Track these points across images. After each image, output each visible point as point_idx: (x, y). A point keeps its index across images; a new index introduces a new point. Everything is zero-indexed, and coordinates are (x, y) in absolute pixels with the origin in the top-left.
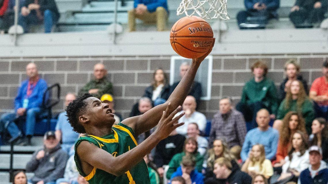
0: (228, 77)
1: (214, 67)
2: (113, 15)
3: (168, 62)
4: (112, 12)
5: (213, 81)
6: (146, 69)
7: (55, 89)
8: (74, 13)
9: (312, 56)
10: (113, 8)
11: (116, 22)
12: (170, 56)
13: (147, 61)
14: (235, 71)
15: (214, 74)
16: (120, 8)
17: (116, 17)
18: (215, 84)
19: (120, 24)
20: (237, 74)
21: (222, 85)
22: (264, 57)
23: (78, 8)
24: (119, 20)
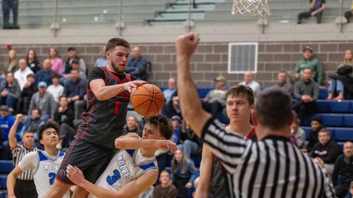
0: (269, 57)
1: (259, 51)
2: (187, 14)
3: (227, 47)
4: (187, 12)
5: (259, 60)
6: (211, 51)
7: (148, 65)
8: (160, 13)
9: (329, 43)
10: (188, 10)
11: (190, 19)
12: (228, 43)
13: (211, 46)
14: (274, 53)
15: (259, 56)
16: (193, 10)
17: (190, 16)
18: (261, 62)
19: (193, 20)
20: (276, 55)
21: (265, 63)
22: (295, 43)
23: (163, 9)
24: (192, 18)
